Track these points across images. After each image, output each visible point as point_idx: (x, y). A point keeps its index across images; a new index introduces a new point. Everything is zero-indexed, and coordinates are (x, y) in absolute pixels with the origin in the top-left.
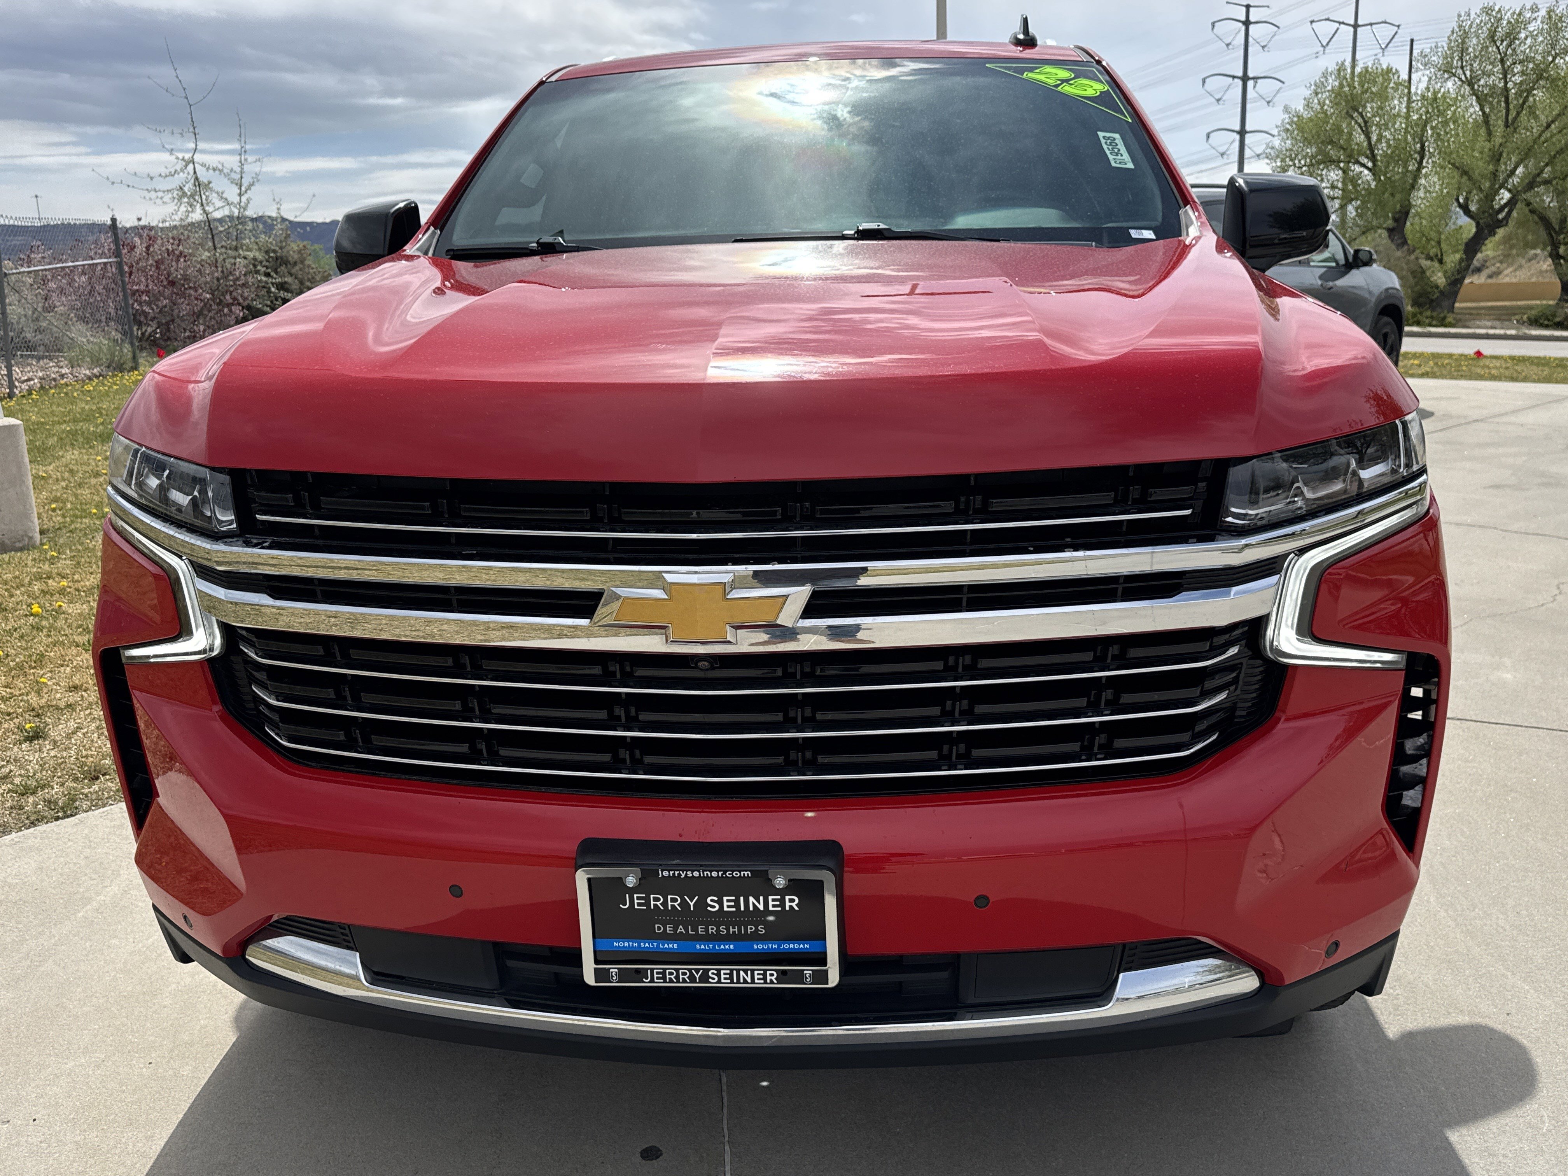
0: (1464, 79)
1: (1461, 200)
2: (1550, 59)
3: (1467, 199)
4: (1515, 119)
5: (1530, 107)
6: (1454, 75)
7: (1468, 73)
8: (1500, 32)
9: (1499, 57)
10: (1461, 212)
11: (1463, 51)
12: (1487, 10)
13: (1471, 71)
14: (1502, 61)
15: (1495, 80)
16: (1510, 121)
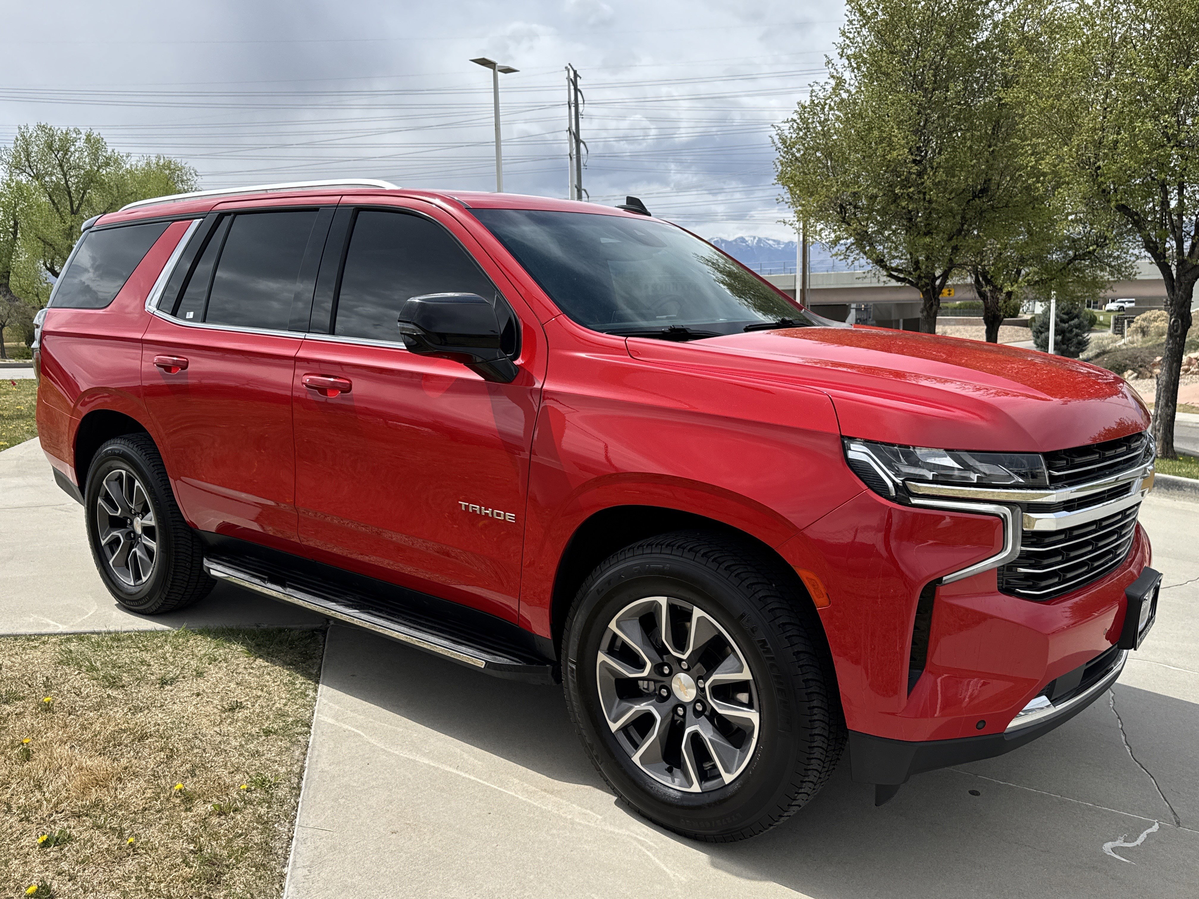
0: (32, 174)
1: (48, 265)
2: (96, 168)
3: (52, 264)
4: (78, 207)
5: (88, 201)
6: (25, 172)
7: (35, 171)
8: (57, 145)
9: (57, 162)
10: (50, 274)
11: (28, 156)
12: (42, 128)
13: (37, 169)
14: (61, 165)
15: (57, 177)
16: (75, 208)
